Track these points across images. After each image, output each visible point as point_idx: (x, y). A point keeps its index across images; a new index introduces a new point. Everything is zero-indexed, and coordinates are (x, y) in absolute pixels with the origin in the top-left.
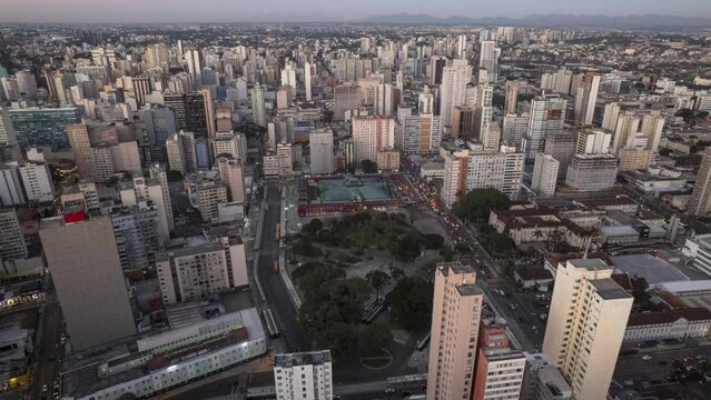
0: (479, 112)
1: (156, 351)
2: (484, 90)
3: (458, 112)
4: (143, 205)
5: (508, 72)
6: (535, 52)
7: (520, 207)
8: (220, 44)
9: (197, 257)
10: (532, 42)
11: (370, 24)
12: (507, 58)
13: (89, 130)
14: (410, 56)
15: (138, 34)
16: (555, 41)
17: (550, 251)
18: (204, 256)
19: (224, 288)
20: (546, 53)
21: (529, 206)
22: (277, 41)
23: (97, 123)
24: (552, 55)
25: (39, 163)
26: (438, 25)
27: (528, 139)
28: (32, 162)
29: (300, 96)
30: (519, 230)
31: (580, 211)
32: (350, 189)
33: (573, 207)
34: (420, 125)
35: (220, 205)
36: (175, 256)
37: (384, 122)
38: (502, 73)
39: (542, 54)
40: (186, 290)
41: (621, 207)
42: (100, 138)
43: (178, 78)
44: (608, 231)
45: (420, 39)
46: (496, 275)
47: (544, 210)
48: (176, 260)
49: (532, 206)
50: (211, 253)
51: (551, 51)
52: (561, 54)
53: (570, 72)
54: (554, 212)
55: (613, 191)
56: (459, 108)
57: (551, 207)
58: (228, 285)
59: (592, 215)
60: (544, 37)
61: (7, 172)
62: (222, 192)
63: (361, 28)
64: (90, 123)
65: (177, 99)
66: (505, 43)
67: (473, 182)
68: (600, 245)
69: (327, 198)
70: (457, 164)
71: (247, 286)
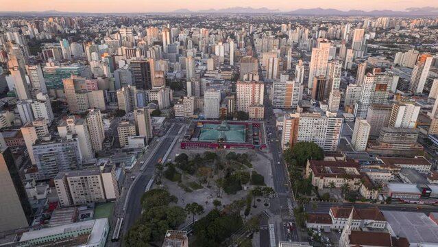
0: (331, 81)
1: (32, 242)
2: (335, 66)
3: (316, 80)
4: (69, 137)
5: (375, 50)
6: (402, 36)
7: (333, 159)
8: (197, 26)
9: (82, 178)
10: (402, 28)
11: (296, 15)
12: (378, 40)
13: (74, 82)
14: (309, 37)
15: (154, 19)
16: (421, 27)
17: (343, 197)
18: (86, 178)
19: (101, 198)
20: (410, 37)
21: (339, 158)
22: (231, 25)
23: (80, 78)
24: (414, 38)
25: (43, 102)
26: (340, 16)
27: (360, 104)
28: (38, 101)
29: (226, 62)
30: (322, 178)
31: (379, 167)
32: (219, 132)
33: (375, 162)
34: (285, 88)
35: (129, 138)
36: (69, 176)
37: (257, 86)
38: (370, 50)
39: (406, 37)
40: (76, 198)
41: (416, 167)
42: (81, 87)
43: (153, 48)
44: (395, 188)
45: (322, 26)
46: (291, 213)
47: (350, 163)
48: (68, 178)
49: (342, 159)
50: (91, 176)
51: (414, 35)
52: (422, 37)
53: (417, 52)
54: (357, 166)
55: (414, 152)
56: (317, 77)
57: (357, 161)
58: (103, 197)
59: (387, 171)
60: (412, 25)
61: (24, 106)
62: (132, 129)
63: (288, 17)
64: (76, 78)
65: (138, 63)
66: (381, 29)
67: (303, 136)
68: (386, 198)
69: (203, 138)
70: (289, 123)
71: (115, 199)
